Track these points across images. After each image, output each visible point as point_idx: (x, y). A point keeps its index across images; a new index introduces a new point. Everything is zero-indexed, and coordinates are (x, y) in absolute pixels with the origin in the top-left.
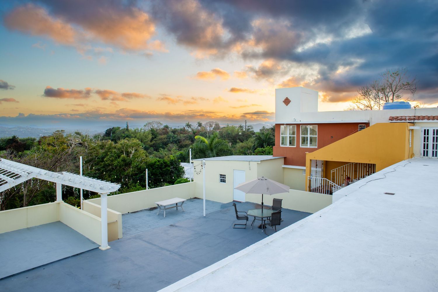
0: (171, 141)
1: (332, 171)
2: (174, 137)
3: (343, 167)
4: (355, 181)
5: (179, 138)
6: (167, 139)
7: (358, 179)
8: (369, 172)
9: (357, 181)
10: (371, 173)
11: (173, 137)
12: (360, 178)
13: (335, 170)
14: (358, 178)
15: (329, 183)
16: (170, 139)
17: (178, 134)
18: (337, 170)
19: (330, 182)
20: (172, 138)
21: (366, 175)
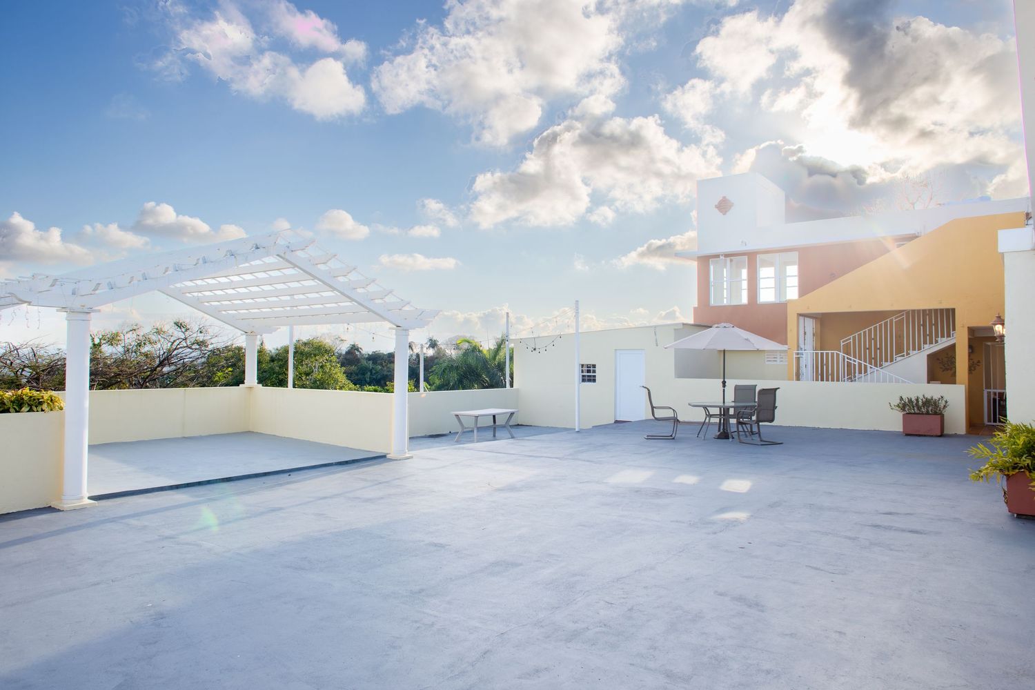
0: (368, 380)
1: (843, 342)
2: (374, 372)
3: (870, 331)
4: (899, 359)
5: (385, 373)
6: (357, 374)
7: (905, 353)
8: (931, 335)
9: (902, 358)
10: (937, 336)
11: (371, 371)
12: (911, 352)
13: (850, 339)
14: (907, 352)
15: (846, 360)
16: (364, 374)
17: (384, 364)
18: (854, 338)
19: (847, 358)
20: (369, 373)
21: (925, 343)
